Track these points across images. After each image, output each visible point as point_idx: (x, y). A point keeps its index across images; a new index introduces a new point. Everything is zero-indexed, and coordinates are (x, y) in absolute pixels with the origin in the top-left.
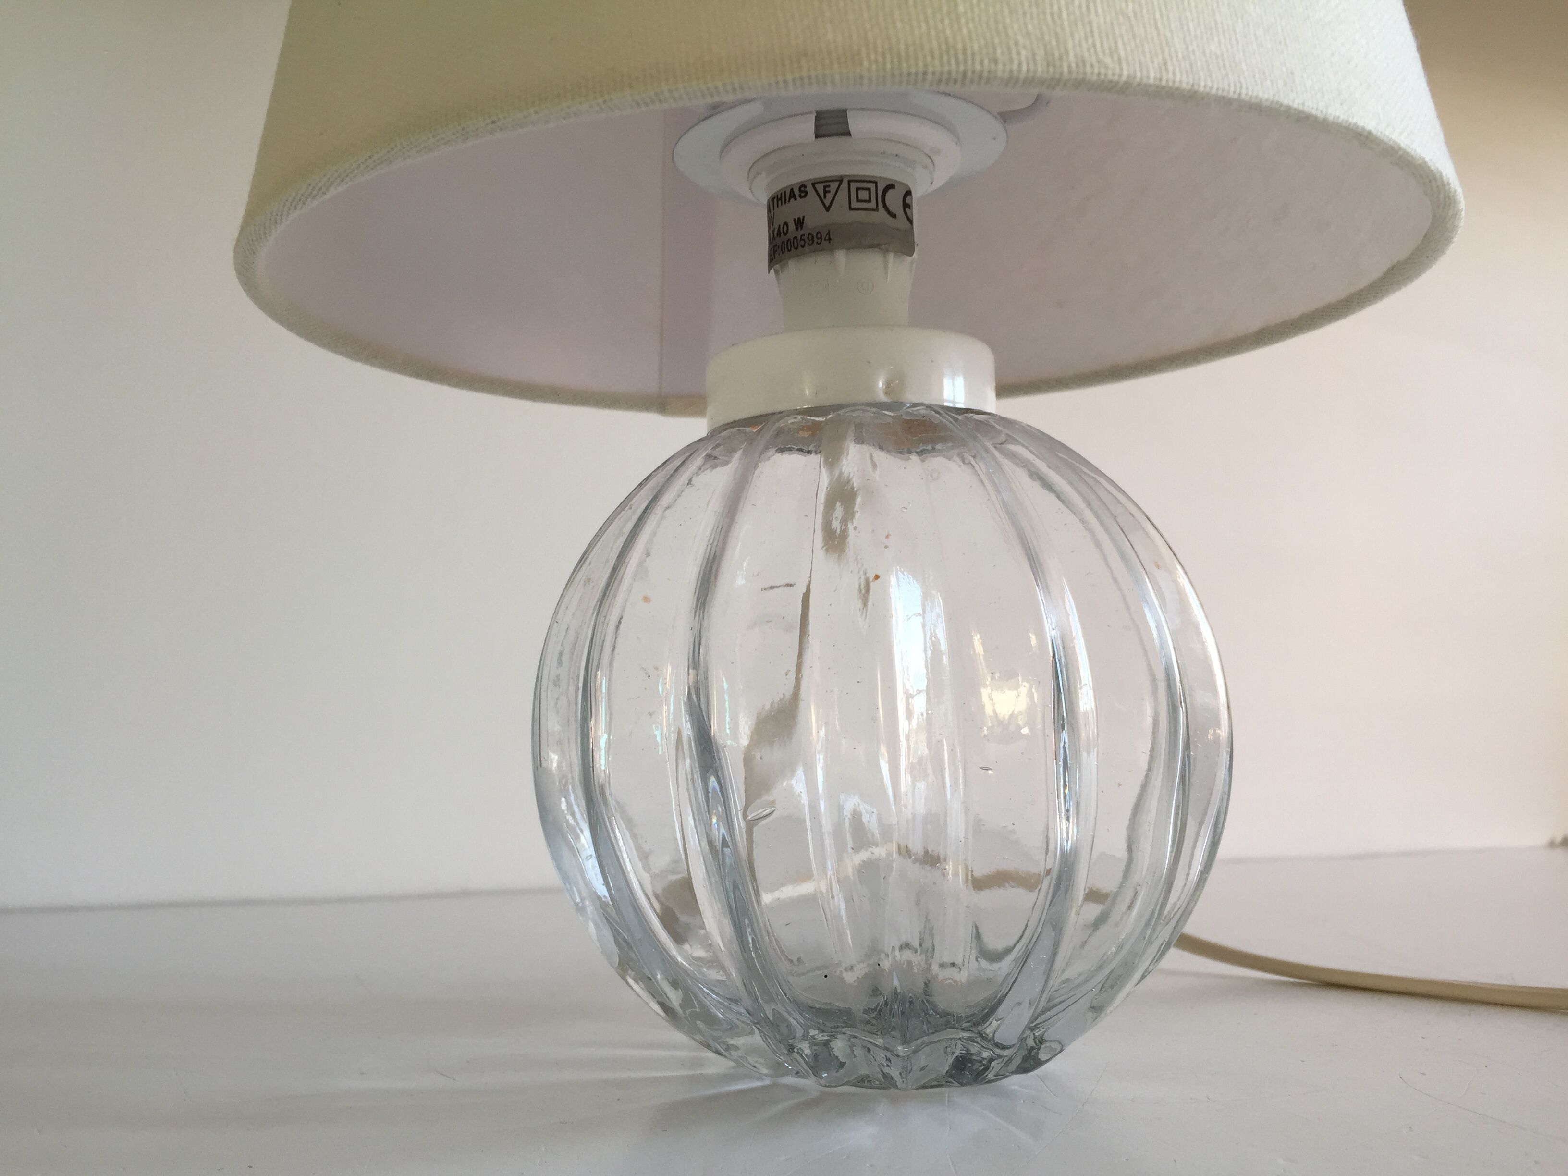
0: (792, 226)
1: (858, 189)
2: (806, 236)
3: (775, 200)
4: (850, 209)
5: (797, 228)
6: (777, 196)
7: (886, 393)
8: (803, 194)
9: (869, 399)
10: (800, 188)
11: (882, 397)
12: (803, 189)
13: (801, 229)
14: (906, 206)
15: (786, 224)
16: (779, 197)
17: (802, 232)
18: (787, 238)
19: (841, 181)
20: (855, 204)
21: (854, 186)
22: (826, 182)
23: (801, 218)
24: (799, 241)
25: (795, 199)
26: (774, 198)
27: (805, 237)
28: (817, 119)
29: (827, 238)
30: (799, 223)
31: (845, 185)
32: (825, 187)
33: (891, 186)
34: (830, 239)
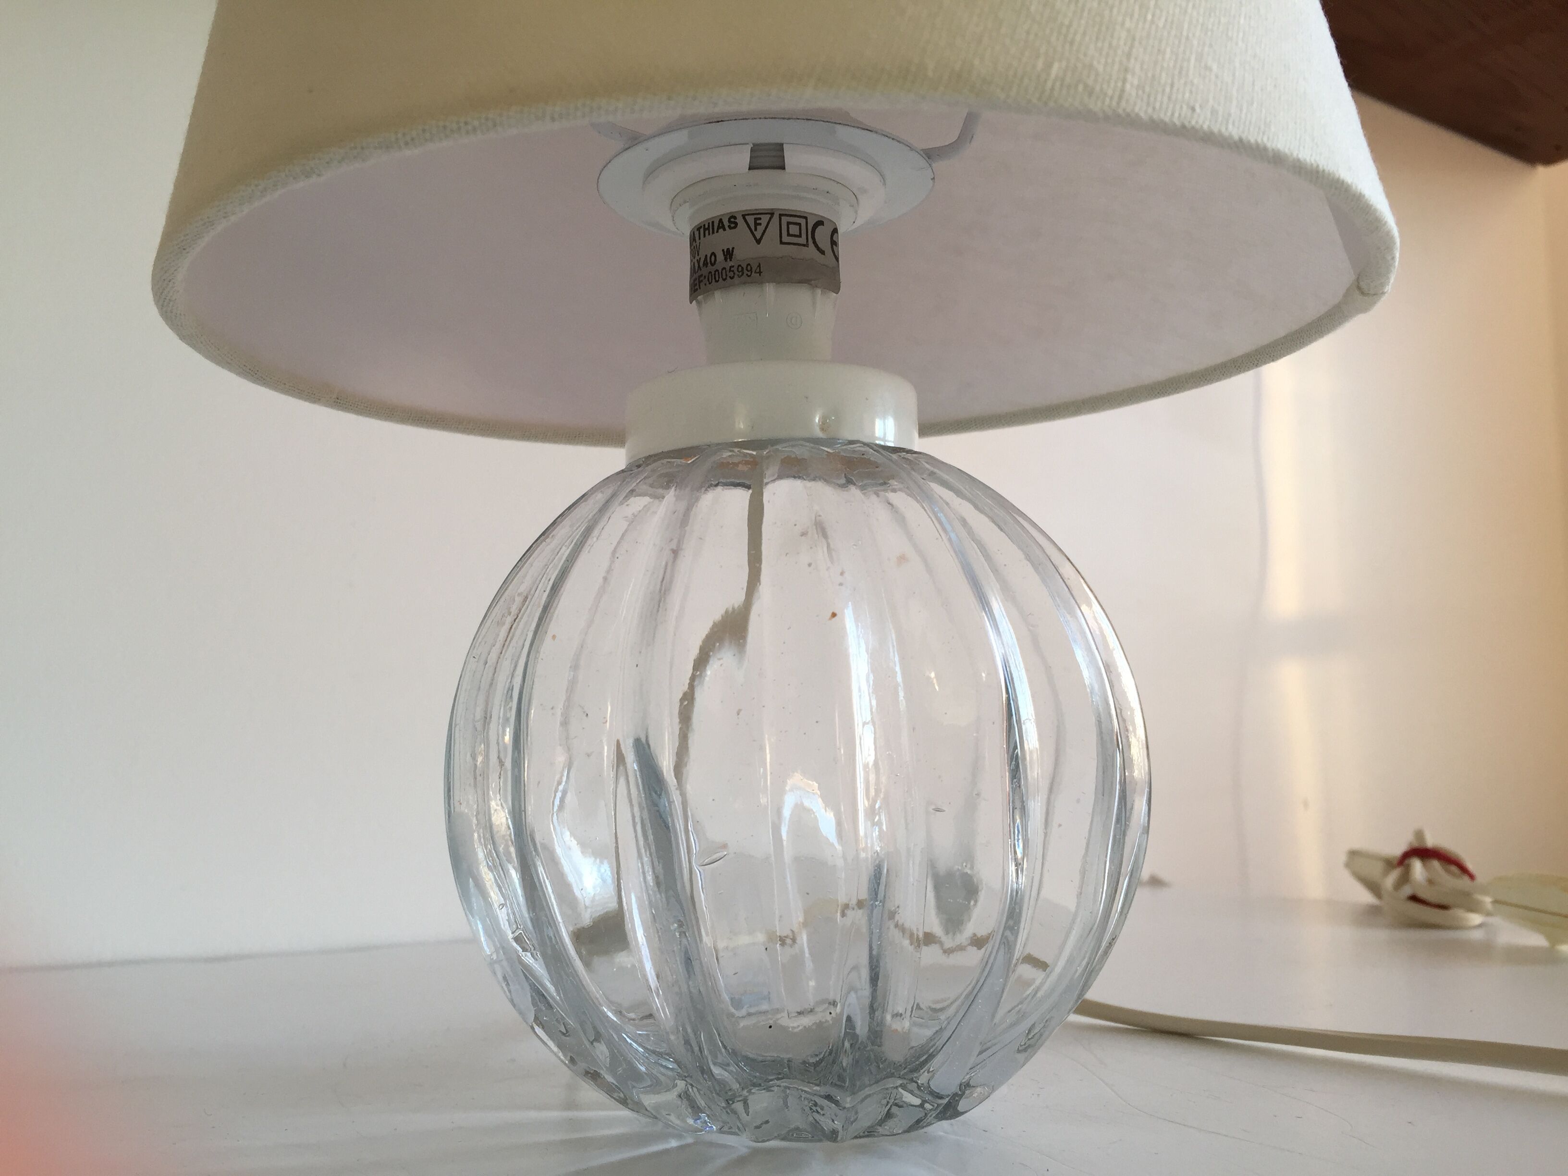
0: (720, 257)
1: (789, 223)
2: (736, 267)
3: (702, 230)
4: (781, 243)
5: (726, 259)
6: (704, 225)
7: (822, 429)
8: (733, 225)
9: (806, 435)
10: (729, 219)
11: (819, 434)
12: (732, 220)
13: (731, 260)
14: (834, 243)
15: (713, 254)
16: (706, 226)
17: (731, 263)
18: (715, 268)
19: (772, 214)
20: (786, 239)
21: (785, 220)
22: (757, 215)
23: (731, 249)
24: (728, 273)
25: (725, 230)
26: (701, 227)
27: (735, 269)
28: (752, 150)
29: (758, 271)
30: (729, 254)
31: (776, 218)
32: (756, 219)
33: (820, 223)
34: (760, 273)
